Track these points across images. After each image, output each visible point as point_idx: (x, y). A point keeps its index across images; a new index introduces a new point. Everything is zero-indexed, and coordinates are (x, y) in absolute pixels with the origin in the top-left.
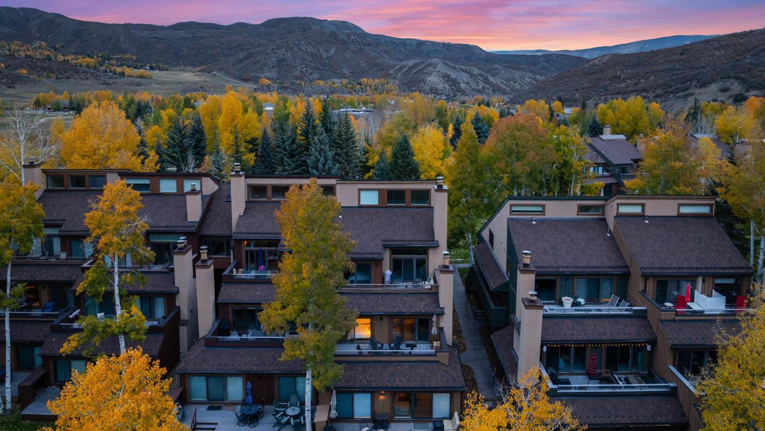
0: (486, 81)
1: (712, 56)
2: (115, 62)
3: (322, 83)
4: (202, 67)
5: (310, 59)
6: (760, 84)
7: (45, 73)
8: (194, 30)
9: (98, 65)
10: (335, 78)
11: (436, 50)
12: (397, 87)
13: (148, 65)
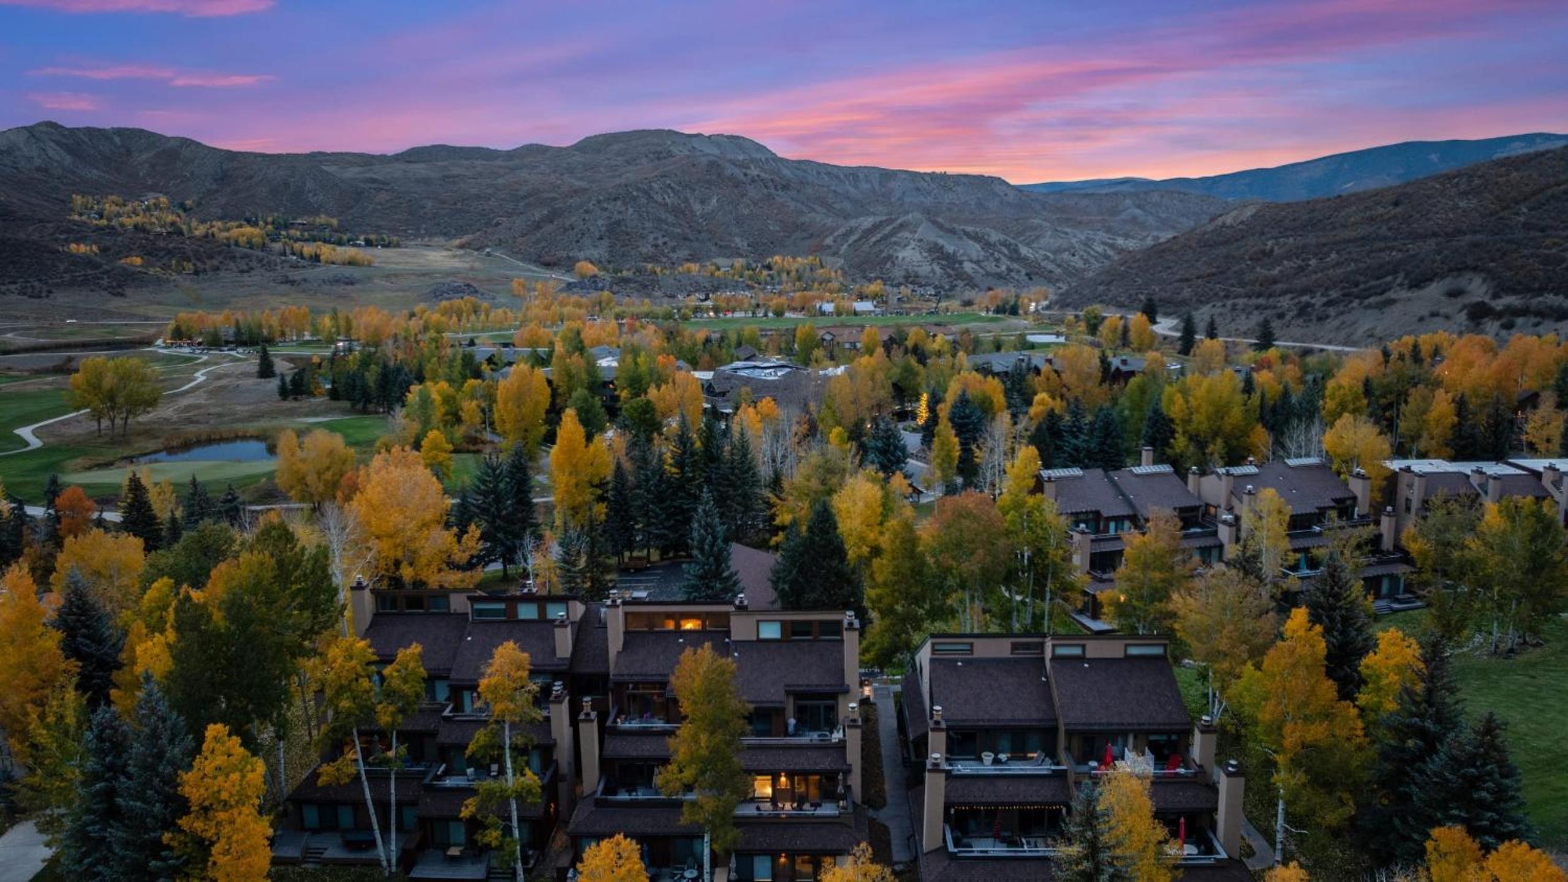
0: (1015, 256)
1: (1452, 209)
2: (298, 233)
3: (694, 267)
4: (465, 239)
5: (671, 219)
6: (1520, 283)
7: (174, 262)
8: (446, 163)
9: (267, 241)
10: (719, 256)
11: (918, 189)
12: (839, 272)
13: (362, 237)
